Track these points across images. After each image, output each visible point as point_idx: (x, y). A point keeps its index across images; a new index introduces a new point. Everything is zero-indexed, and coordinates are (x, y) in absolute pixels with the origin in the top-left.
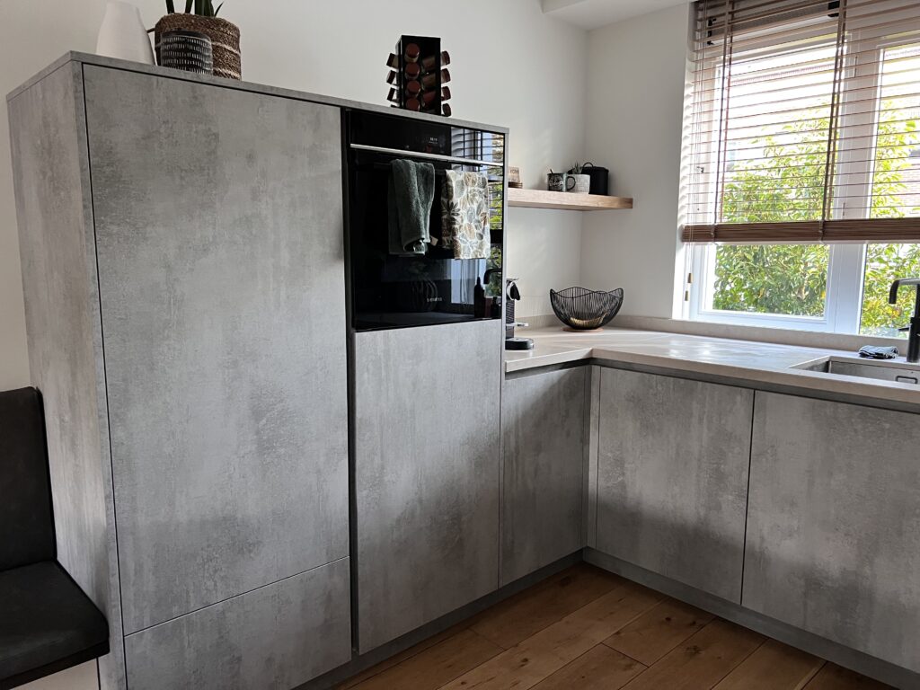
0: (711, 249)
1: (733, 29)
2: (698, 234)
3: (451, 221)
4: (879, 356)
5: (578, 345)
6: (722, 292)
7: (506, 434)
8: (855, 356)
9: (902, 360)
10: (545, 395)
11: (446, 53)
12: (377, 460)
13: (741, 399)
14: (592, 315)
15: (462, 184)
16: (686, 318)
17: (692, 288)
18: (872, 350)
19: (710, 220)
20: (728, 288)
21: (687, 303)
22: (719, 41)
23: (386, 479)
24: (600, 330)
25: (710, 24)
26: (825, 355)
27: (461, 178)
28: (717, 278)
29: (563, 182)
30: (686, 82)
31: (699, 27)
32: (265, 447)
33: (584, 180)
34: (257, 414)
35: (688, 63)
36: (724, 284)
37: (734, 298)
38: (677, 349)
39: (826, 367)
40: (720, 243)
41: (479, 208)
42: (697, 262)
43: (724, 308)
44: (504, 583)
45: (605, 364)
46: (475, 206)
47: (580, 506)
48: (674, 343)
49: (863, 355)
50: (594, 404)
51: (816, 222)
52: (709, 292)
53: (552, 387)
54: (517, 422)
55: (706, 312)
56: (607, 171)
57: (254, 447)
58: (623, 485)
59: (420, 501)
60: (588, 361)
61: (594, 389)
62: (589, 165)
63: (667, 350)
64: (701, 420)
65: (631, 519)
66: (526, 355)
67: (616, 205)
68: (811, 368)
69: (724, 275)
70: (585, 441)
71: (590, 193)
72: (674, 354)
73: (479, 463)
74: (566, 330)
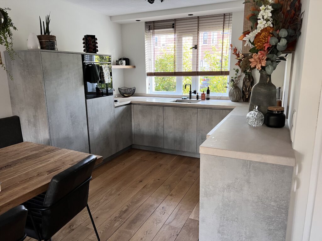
0: (153, 77)
1: (154, 29)
2: (150, 74)
3: (103, 76)
4: (185, 99)
5: (128, 100)
6: (156, 87)
7: (116, 120)
8: (181, 99)
9: (189, 99)
10: (123, 111)
11: (96, 38)
12: (92, 126)
13: (161, 108)
14: (129, 93)
15: (104, 68)
16: (149, 93)
17: (150, 86)
18: (184, 98)
19: (153, 71)
20: (158, 85)
21: (149, 90)
22: (151, 31)
23: (94, 130)
24: (131, 97)
25: (149, 27)
26: (176, 99)
27: (104, 66)
28: (155, 83)
29: (120, 63)
30: (145, 40)
31: (147, 27)
32: (73, 123)
33: (124, 62)
34: (71, 117)
35: (145, 36)
36: (156, 85)
37: (159, 88)
38: (148, 100)
39: (176, 101)
40: (155, 76)
41: (108, 72)
42: (151, 81)
43: (157, 90)
44: (117, 151)
45: (134, 104)
46: (107, 72)
47: (131, 135)
48: (147, 99)
49: (182, 99)
50: (132, 113)
51: (173, 72)
52: (154, 87)
53: (124, 110)
54: (118, 118)
55: (154, 92)
56: (129, 59)
57: (71, 123)
58: (140, 129)
59: (101, 134)
60: (130, 104)
61: (132, 110)
62: (124, 58)
63: (146, 100)
64: (154, 114)
65: (142, 136)
66: (117, 103)
67: (132, 68)
68: (173, 102)
69: (156, 82)
70: (131, 121)
71: (126, 65)
72: (147, 101)
73: (111, 126)
74: (123, 97)
